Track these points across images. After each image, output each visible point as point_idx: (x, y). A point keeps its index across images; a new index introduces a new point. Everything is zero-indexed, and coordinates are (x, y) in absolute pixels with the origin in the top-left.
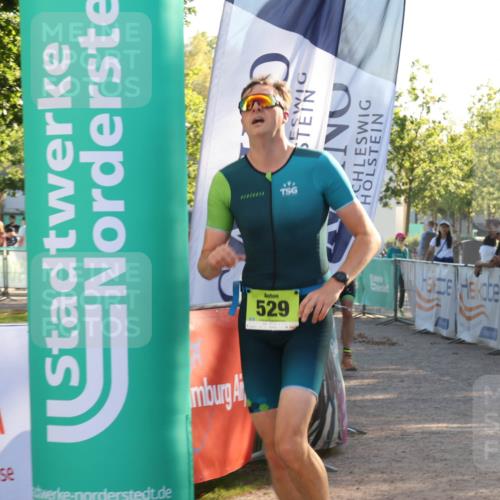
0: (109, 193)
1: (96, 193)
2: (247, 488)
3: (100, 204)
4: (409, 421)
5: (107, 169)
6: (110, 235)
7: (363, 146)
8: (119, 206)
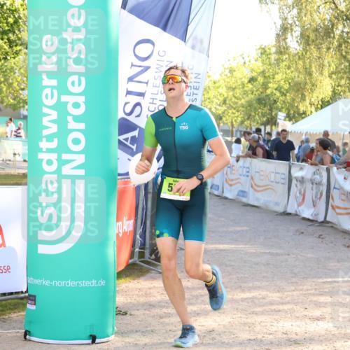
1: (70, 119)
2: (128, 279)
3: (72, 125)
7: (189, 91)
8: (82, 126)
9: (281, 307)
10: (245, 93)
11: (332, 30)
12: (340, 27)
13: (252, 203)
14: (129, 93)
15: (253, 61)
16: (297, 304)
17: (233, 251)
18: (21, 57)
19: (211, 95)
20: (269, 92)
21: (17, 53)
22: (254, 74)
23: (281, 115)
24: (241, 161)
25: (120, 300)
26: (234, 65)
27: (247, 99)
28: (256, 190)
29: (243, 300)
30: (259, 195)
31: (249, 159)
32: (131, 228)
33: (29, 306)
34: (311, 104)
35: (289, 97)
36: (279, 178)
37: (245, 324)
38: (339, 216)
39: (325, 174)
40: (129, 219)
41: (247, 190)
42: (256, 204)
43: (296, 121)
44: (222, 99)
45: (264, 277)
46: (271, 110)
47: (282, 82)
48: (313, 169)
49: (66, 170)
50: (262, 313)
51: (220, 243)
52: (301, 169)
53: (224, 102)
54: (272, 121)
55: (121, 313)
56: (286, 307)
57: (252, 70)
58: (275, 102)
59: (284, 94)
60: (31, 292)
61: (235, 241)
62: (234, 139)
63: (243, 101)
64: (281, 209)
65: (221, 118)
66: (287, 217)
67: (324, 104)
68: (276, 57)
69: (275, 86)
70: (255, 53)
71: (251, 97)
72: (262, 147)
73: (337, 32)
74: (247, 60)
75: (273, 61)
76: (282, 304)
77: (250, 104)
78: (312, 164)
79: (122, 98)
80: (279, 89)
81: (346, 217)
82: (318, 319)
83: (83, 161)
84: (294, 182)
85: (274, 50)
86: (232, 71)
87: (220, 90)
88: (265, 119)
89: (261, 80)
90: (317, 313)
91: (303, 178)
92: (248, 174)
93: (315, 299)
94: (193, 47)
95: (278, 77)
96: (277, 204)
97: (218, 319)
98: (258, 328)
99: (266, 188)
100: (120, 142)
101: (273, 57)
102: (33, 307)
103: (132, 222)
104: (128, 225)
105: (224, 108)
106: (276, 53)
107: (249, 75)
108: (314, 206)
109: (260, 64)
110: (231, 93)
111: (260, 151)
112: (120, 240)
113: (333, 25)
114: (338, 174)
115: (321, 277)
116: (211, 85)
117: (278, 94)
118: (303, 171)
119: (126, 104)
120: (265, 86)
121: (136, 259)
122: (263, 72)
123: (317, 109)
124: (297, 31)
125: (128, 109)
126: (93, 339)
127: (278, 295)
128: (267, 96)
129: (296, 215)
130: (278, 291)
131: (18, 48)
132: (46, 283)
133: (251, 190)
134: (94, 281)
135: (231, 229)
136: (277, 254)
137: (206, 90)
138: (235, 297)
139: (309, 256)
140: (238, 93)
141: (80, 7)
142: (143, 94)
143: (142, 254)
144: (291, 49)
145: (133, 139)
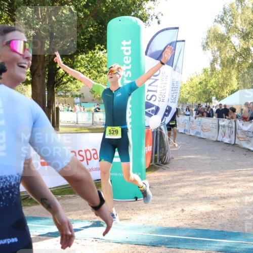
2: (150, 172)
9: (217, 183)
10: (198, 89)
11: (234, 60)
12: (238, 59)
13: (202, 137)
14: (148, 91)
15: (201, 75)
16: (224, 181)
17: (194, 158)
18: (102, 78)
19: (183, 90)
20: (208, 88)
21: (101, 76)
22: (201, 81)
23: (214, 98)
24: (197, 118)
26: (192, 77)
28: (204, 131)
29: (200, 180)
30: (205, 133)
32: (151, 150)
34: (227, 92)
35: (217, 90)
36: (213, 125)
37: (201, 191)
38: (241, 142)
39: (234, 123)
40: (150, 146)
41: (199, 131)
42: (204, 137)
43: (220, 100)
44: (187, 92)
45: (209, 169)
46: (209, 95)
47: (214, 83)
48: (228, 121)
50: (209, 185)
51: (189, 155)
52: (223, 121)
53: (189, 93)
54: (210, 101)
56: (219, 183)
57: (200, 79)
58: (211, 92)
59: (214, 89)
61: (196, 154)
63: (197, 92)
64: (215, 139)
65: (187, 100)
66: (217, 143)
67: (233, 92)
68: (210, 72)
69: (211, 85)
70: (200, 72)
71: (200, 90)
73: (237, 61)
74: (198, 74)
75: (209, 75)
76: (218, 181)
77: (200, 94)
78: (228, 119)
79: (146, 93)
81: (244, 142)
82: (233, 187)
84: (220, 127)
85: (209, 70)
86: (191, 80)
87: (187, 88)
88: (206, 100)
89: (204, 83)
90: (233, 185)
91: (224, 125)
92: (200, 124)
93: (232, 178)
95: (212, 81)
96: (213, 137)
97: (190, 189)
98: (207, 192)
99: (208, 130)
100: (146, 112)
101: (209, 73)
103: (151, 147)
104: (149, 148)
105: (189, 96)
106: (210, 71)
107: (199, 81)
108: (230, 137)
109: (203, 76)
110: (191, 89)
111: (205, 114)
112: (147, 155)
113: (235, 58)
114: (240, 123)
115: (234, 169)
116: (183, 86)
117: (212, 89)
118: (224, 122)
119: (148, 95)
120: (206, 86)
121: (153, 163)
122: (205, 80)
123: (229, 95)
124: (219, 61)
125: (149, 98)
126: (136, 199)
127: (216, 177)
128: (207, 90)
129: (222, 142)
130: (216, 176)
131: (101, 74)
132: (116, 175)
133: (202, 132)
134: (136, 173)
135: (194, 149)
136: (214, 159)
137: (181, 88)
138: (197, 179)
139: (229, 159)
140: (195, 89)
141: (129, 56)
142: (156, 91)
143: (156, 161)
144: (216, 69)
145: (152, 111)
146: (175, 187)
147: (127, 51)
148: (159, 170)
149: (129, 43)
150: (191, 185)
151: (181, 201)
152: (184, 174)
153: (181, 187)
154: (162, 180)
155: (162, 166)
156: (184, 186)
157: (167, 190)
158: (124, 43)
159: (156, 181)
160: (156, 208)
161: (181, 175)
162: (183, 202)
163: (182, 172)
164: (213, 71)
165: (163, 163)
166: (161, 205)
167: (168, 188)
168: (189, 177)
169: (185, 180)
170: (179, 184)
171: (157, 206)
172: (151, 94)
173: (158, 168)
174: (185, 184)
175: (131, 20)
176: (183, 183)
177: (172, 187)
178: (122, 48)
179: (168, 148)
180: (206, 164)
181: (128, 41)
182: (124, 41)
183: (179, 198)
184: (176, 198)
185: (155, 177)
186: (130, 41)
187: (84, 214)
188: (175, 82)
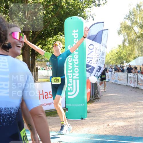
0: (76, 65)
1: (75, 65)
2: (89, 104)
3: (75, 66)
4: (108, 94)
5: (76, 62)
6: (76, 70)
7: (102, 57)
8: (78, 67)
9: (127, 109)
10: (116, 56)
13: (118, 83)
14: (88, 58)
15: (117, 49)
16: (131, 108)
17: (114, 96)
19: (107, 57)
20: (121, 56)
22: (118, 52)
23: (125, 61)
24: (115, 73)
25: (88, 109)
27: (116, 58)
29: (118, 108)
30: (120, 81)
31: (117, 73)
32: (90, 91)
33: (66, 111)
34: (132, 58)
35: (126, 57)
36: (125, 77)
37: (119, 114)
38: (141, 86)
39: (136, 76)
40: (89, 89)
41: (117, 80)
42: (120, 84)
43: (128, 63)
44: (110, 58)
45: (123, 102)
46: (122, 60)
48: (133, 74)
49: (74, 77)
50: (123, 111)
51: (111, 94)
52: (130, 74)
53: (111, 59)
54: (123, 63)
55: (88, 112)
56: (129, 109)
57: (117, 51)
58: (123, 58)
59: (125, 56)
60: (67, 107)
61: (115, 93)
62: (113, 68)
63: (115, 58)
64: (126, 85)
65: (110, 63)
66: (128, 87)
67: (135, 58)
68: (123, 47)
70: (117, 47)
71: (117, 57)
72: (120, 69)
73: (137, 41)
74: (115, 48)
75: (122, 48)
77: (117, 59)
78: (133, 73)
79: (87, 59)
80: (124, 55)
81: (142, 86)
83: (78, 75)
84: (129, 78)
85: (122, 46)
86: (112, 51)
87: (109, 56)
88: (121, 63)
91: (131, 77)
92: (117, 76)
93: (136, 107)
94: (102, 46)
95: (123, 52)
96: (125, 83)
97: (112, 113)
98: (122, 115)
99: (122, 80)
101: (122, 47)
102: (67, 111)
103: (90, 89)
104: (89, 90)
107: (116, 52)
108: (134, 83)
109: (119, 49)
110: (112, 57)
111: (120, 70)
112: (87, 94)
113: (136, 39)
114: (140, 75)
115: (137, 101)
116: (107, 55)
117: (124, 56)
119: (87, 60)
120: (120, 54)
121: (91, 98)
122: (120, 51)
123: (133, 60)
124: (127, 41)
125: (88, 62)
126: (82, 119)
127: (127, 106)
128: (121, 57)
129: (130, 86)
130: (126, 105)
133: (118, 80)
134: (82, 104)
135: (114, 90)
136: (126, 96)
137: (106, 56)
138: (116, 107)
139: (133, 96)
140: (114, 56)
141: (77, 38)
142: (92, 58)
143: (92, 97)
144: (126, 45)
145: (90, 69)
146: (104, 112)
147: (76, 36)
148: (94, 102)
149: (77, 31)
150: (113, 111)
151: (107, 120)
152: (109, 105)
153: (107, 112)
154: (96, 108)
155: (96, 100)
156: (109, 111)
157: (99, 113)
158: (74, 31)
159: (93, 109)
160: (93, 124)
161: (107, 105)
162: (108, 120)
163: (108, 103)
164: (124, 46)
165: (97, 98)
166: (96, 122)
167: (100, 112)
168: (111, 106)
169: (109, 108)
170: (106, 110)
171: (94, 123)
172: (89, 59)
173: (94, 101)
174: (110, 110)
175: (78, 18)
176: (108, 110)
177: (102, 112)
178: (73, 34)
179: (99, 90)
180: (121, 99)
181: (76, 30)
182: (74, 30)
183: (106, 118)
184: (104, 118)
185: (93, 106)
186: (77, 30)
187: (53, 127)
188: (103, 53)
